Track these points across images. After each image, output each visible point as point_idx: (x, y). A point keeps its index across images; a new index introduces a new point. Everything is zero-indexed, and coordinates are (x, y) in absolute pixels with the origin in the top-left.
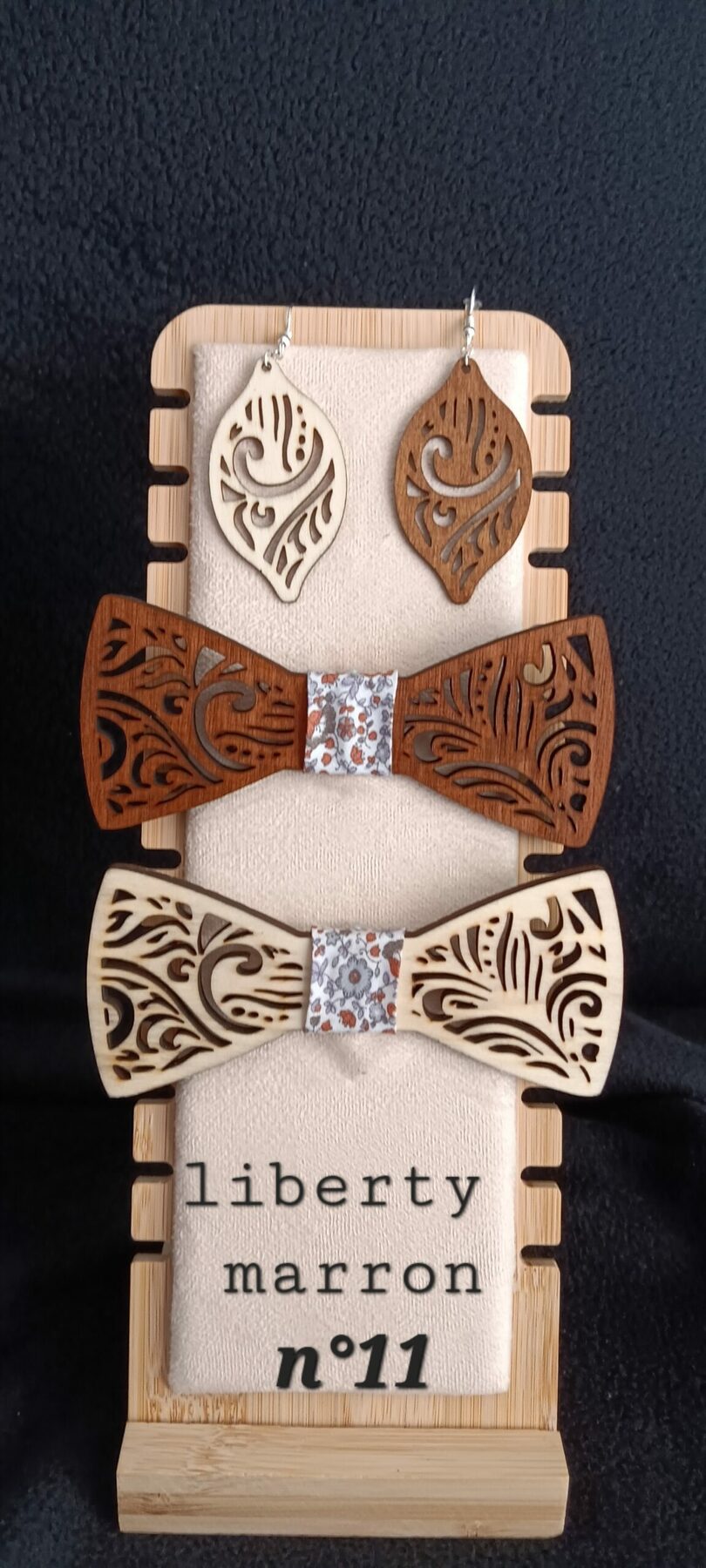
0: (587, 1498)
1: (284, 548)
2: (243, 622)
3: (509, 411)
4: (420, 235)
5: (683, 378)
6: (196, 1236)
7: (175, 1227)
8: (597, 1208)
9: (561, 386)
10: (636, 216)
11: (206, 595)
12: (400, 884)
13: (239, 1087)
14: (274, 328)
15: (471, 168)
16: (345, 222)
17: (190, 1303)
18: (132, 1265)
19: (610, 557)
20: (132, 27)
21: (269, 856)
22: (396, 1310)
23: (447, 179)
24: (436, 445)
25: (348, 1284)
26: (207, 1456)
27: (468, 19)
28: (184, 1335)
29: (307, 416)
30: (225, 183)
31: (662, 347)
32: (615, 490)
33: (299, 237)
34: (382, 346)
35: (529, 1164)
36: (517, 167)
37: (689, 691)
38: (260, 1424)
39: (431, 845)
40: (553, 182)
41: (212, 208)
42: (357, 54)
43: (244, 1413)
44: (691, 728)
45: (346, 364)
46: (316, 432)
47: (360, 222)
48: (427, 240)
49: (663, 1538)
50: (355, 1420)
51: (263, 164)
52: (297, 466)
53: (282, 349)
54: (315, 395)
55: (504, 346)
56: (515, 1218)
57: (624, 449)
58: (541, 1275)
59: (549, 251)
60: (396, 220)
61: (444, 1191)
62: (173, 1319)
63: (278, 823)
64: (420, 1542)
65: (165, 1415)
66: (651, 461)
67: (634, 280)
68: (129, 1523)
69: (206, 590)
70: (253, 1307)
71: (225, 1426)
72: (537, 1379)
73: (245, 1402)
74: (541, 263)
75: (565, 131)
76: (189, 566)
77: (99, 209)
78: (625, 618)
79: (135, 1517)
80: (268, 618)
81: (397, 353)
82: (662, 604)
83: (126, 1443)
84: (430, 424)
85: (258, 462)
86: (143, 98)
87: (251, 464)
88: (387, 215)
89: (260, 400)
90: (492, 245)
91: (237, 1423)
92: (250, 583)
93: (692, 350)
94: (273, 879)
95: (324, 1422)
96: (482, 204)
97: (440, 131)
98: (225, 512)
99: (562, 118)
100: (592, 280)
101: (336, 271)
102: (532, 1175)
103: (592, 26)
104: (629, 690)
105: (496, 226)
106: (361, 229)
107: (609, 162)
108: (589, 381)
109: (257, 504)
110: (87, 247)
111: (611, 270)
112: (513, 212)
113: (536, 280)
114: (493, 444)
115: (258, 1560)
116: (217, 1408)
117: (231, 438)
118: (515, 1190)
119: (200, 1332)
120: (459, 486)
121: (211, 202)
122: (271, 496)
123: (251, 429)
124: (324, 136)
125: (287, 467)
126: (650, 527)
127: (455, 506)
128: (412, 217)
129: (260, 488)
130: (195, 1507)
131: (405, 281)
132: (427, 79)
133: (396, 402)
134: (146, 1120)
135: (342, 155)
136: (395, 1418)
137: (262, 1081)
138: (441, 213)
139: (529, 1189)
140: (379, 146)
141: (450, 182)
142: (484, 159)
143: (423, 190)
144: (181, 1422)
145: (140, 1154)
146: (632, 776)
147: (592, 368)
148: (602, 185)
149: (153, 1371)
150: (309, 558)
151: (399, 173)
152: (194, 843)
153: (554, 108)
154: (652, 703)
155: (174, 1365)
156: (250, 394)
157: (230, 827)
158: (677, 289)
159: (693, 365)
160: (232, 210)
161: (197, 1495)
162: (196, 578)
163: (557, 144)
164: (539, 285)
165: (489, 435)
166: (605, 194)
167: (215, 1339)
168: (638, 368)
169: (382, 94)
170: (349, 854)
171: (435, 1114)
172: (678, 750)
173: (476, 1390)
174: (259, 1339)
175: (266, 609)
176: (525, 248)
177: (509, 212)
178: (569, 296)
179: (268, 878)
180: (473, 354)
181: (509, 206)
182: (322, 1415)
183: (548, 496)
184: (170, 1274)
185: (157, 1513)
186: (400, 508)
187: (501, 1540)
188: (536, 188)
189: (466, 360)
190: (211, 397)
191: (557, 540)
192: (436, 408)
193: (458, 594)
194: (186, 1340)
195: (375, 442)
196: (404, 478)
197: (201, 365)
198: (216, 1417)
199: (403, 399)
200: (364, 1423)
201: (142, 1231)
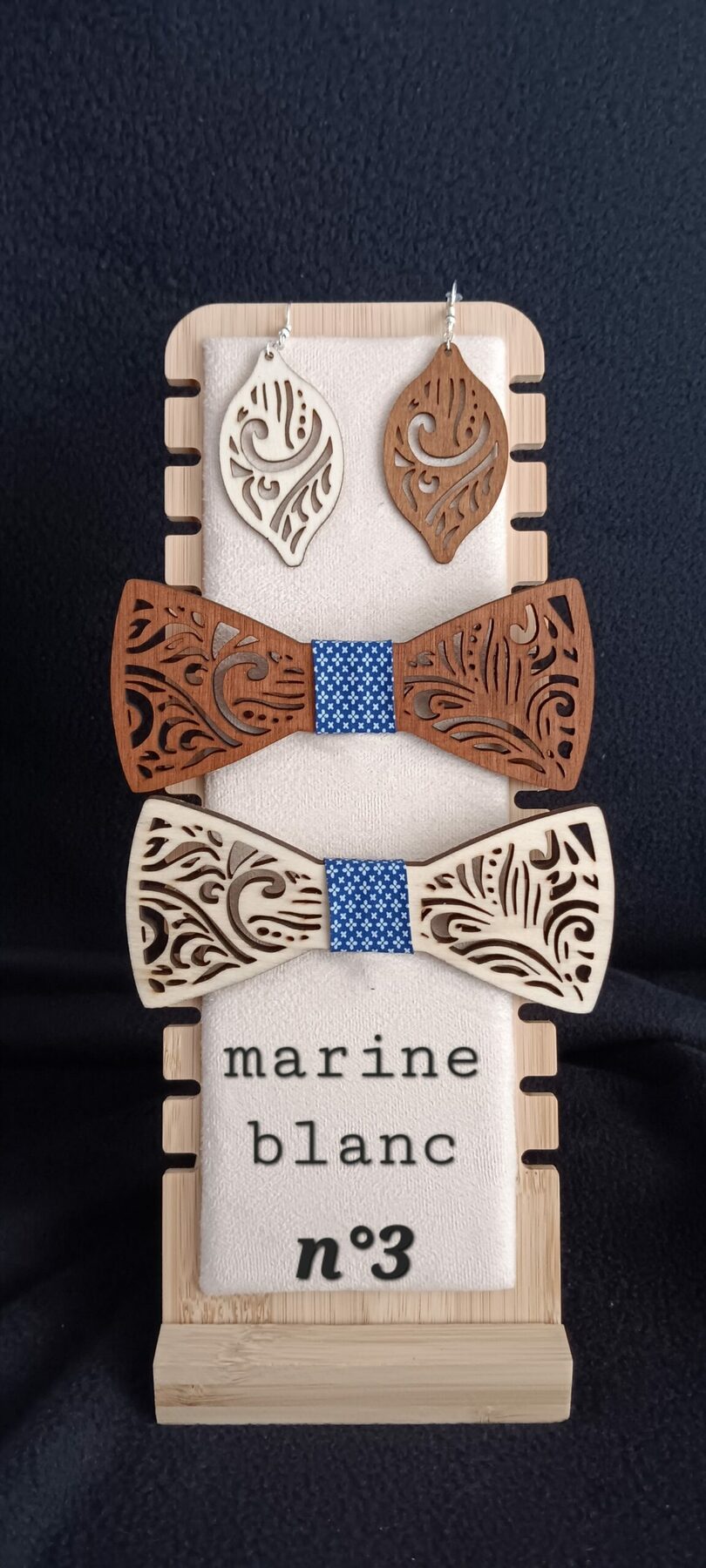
0: (590, 1388)
1: (288, 517)
2: (252, 586)
3: (487, 390)
4: (406, 245)
5: (647, 370)
6: (222, 1145)
7: (203, 1137)
9: (536, 367)
10: (600, 224)
11: (218, 562)
12: (402, 819)
13: (259, 1007)
14: (275, 323)
15: (449, 186)
16: (337, 237)
17: (219, 1208)
18: (164, 1176)
19: (588, 537)
20: (141, 68)
21: (281, 796)
22: (408, 1210)
23: (428, 196)
24: (421, 420)
25: (363, 1187)
26: (237, 1350)
28: (214, 1239)
29: (307, 398)
30: (227, 204)
31: (628, 341)
32: (590, 474)
33: (295, 252)
34: (373, 336)
35: (526, 1075)
36: (491, 182)
37: (666, 661)
38: (285, 1323)
39: (429, 783)
40: (523, 196)
41: (217, 228)
42: (344, 87)
43: (270, 1313)
44: (669, 697)
45: (340, 351)
46: (315, 412)
47: (350, 237)
48: (411, 251)
49: (661, 1421)
50: (373, 1318)
51: (262, 188)
52: (298, 444)
53: (282, 339)
54: (312, 380)
55: (482, 333)
56: (516, 1124)
57: (597, 437)
58: (541, 1178)
59: (522, 257)
60: (382, 234)
61: (449, 1099)
62: (203, 1225)
63: (289, 766)
64: (434, 1427)
65: (197, 1316)
66: (622, 447)
67: (600, 282)
68: (166, 1415)
69: (219, 558)
70: (276, 1210)
71: (253, 1326)
72: (541, 1275)
73: (271, 1302)
74: (515, 268)
75: (533, 149)
76: (202, 537)
77: (114, 231)
78: (604, 594)
79: (170, 1409)
80: (275, 581)
81: (386, 341)
82: (638, 579)
83: (162, 1340)
84: (415, 402)
85: (263, 441)
86: (153, 132)
87: (257, 443)
88: (375, 229)
89: (264, 385)
90: (471, 253)
91: (264, 1323)
92: (258, 550)
93: (655, 345)
94: (285, 817)
95: (345, 1321)
96: (460, 218)
97: (420, 153)
98: (234, 486)
99: (530, 138)
100: (562, 284)
101: (329, 283)
102: (530, 1085)
103: (554, 56)
104: (610, 662)
105: (473, 237)
106: (352, 244)
107: (573, 176)
108: (562, 375)
109: (263, 478)
110: (104, 266)
111: (578, 275)
112: (488, 224)
113: (512, 285)
114: (473, 419)
115: (285, 1442)
116: (245, 1310)
117: (238, 420)
118: (515, 1101)
119: (228, 1236)
120: (442, 458)
121: (216, 223)
122: (276, 471)
123: (256, 411)
124: (316, 159)
125: (290, 445)
126: (624, 508)
127: (438, 475)
128: (397, 230)
129: (266, 464)
130: (226, 1398)
131: (392, 289)
132: (407, 107)
133: (387, 384)
134: (174, 1039)
135: (333, 177)
136: (411, 1315)
137: (279, 1001)
138: (424, 227)
139: (527, 1097)
140: (366, 166)
141: (431, 198)
142: (461, 177)
143: (406, 206)
144: (212, 1323)
145: (170, 1073)
146: (615, 742)
147: (565, 363)
148: (568, 197)
149: (185, 1277)
150: (311, 526)
151: (384, 191)
152: (213, 786)
153: (523, 130)
154: (632, 673)
155: (205, 1268)
156: (255, 381)
157: (245, 771)
158: (639, 288)
159: (657, 359)
160: (234, 229)
161: (228, 1386)
162: (209, 548)
163: (526, 161)
164: (515, 289)
165: (470, 411)
166: (571, 205)
167: (241, 1242)
168: (607, 361)
169: (367, 122)
170: (354, 793)
171: (438, 1028)
172: (657, 718)
173: (483, 1286)
174: (282, 1241)
175: (273, 573)
176: (500, 256)
177: (485, 225)
179: (281, 817)
180: (455, 340)
181: (485, 219)
182: (342, 1314)
183: (526, 466)
184: (199, 1184)
185: (191, 1405)
186: (389, 477)
187: (511, 1425)
188: (508, 202)
189: (448, 345)
190: (219, 384)
191: (536, 505)
192: (421, 388)
193: (441, 554)
194: (215, 1244)
195: (369, 420)
196: (392, 450)
197: (210, 356)
198: (244, 1318)
199: (392, 382)
200: (381, 1320)
201: (172, 1142)
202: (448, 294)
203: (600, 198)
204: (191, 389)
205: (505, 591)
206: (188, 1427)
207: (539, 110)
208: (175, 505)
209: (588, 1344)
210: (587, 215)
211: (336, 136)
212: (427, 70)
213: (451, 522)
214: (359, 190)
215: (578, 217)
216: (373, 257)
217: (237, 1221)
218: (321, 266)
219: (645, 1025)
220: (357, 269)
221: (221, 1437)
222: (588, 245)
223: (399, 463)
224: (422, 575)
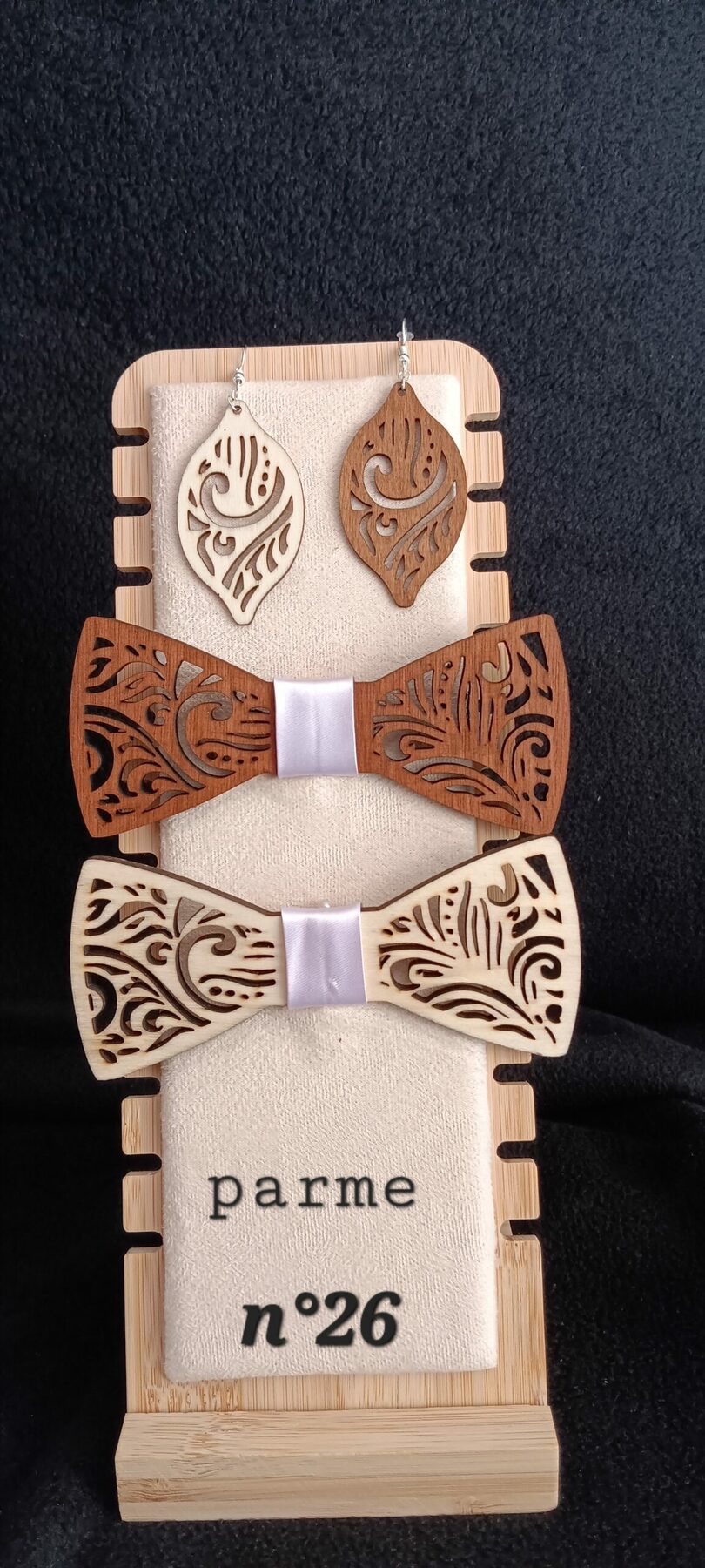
1: (242, 575)
3: (443, 429)
4: (374, 294)
7: (165, 1215)
8: (592, 1205)
9: (491, 405)
10: (562, 265)
11: (170, 612)
14: (230, 368)
15: (414, 233)
17: (182, 1290)
18: (126, 1256)
21: (239, 853)
23: (394, 245)
24: (376, 462)
25: (334, 1265)
26: (203, 1440)
27: (402, 107)
28: (178, 1322)
29: (271, 455)
31: (596, 378)
34: (323, 378)
35: (504, 1141)
36: (455, 229)
38: (254, 1410)
40: (486, 240)
42: (309, 142)
43: (240, 1400)
45: (290, 394)
46: (278, 470)
48: (381, 298)
49: (657, 1512)
50: (348, 1403)
52: (258, 501)
55: (434, 371)
56: (493, 1194)
58: (522, 1249)
59: (488, 301)
60: (351, 283)
61: (422, 1168)
62: (167, 1307)
63: (246, 821)
64: (415, 1520)
65: (163, 1405)
68: (130, 1511)
69: (170, 608)
71: (222, 1414)
72: (525, 1356)
73: (241, 1387)
74: (482, 311)
75: (494, 195)
76: (153, 588)
79: (135, 1505)
81: (337, 383)
83: (124, 1432)
84: (369, 443)
85: (223, 495)
87: (217, 497)
88: (343, 279)
89: (229, 439)
90: (438, 298)
91: (233, 1410)
94: (244, 875)
95: (319, 1406)
96: (426, 264)
97: (385, 204)
98: (189, 539)
99: (490, 185)
100: (528, 324)
102: (508, 1151)
105: (440, 282)
107: (535, 220)
111: (544, 313)
112: (454, 269)
113: (479, 326)
114: (429, 459)
116: (214, 1395)
117: (200, 473)
118: (492, 1168)
119: (192, 1319)
120: (399, 499)
122: (233, 527)
123: (218, 464)
125: (250, 501)
127: (396, 517)
128: (366, 279)
129: (224, 519)
130: (194, 1492)
132: (370, 160)
133: (338, 427)
134: (133, 1110)
136: (388, 1399)
137: (241, 1070)
138: (391, 275)
139: (505, 1163)
140: (333, 218)
141: (397, 246)
142: (426, 224)
143: (374, 255)
144: (179, 1411)
145: (129, 1147)
148: (530, 240)
149: (149, 1364)
150: (265, 585)
151: (351, 241)
152: (168, 843)
153: (484, 177)
155: (169, 1353)
156: (220, 434)
161: (194, 1479)
162: (160, 598)
163: (488, 207)
165: (426, 451)
166: (533, 248)
167: (208, 1323)
169: (332, 176)
173: (464, 1367)
176: (467, 300)
177: (450, 270)
178: (509, 339)
180: (409, 379)
181: (450, 264)
182: (316, 1399)
183: (485, 505)
184: (162, 1262)
185: (156, 1500)
186: (346, 521)
187: (496, 1516)
188: (472, 247)
189: (404, 385)
190: (167, 432)
191: (495, 545)
192: (376, 429)
193: (403, 598)
194: (179, 1327)
195: (321, 464)
196: (348, 494)
197: (157, 404)
198: (213, 1405)
199: (344, 424)
200: (358, 1406)
201: (133, 1222)
202: (398, 334)
203: (562, 240)
204: (139, 437)
205: (466, 632)
206: (156, 1523)
207: (498, 158)
208: (125, 557)
209: (579, 1426)
210: (550, 256)
211: (302, 190)
212: (387, 123)
213: (411, 565)
214: (326, 241)
215: (541, 260)
216: (343, 306)
217: (202, 1303)
218: (293, 316)
219: (649, 1079)
220: (328, 317)
221: (190, 1535)
222: (552, 287)
223: (356, 506)
224: (380, 620)
